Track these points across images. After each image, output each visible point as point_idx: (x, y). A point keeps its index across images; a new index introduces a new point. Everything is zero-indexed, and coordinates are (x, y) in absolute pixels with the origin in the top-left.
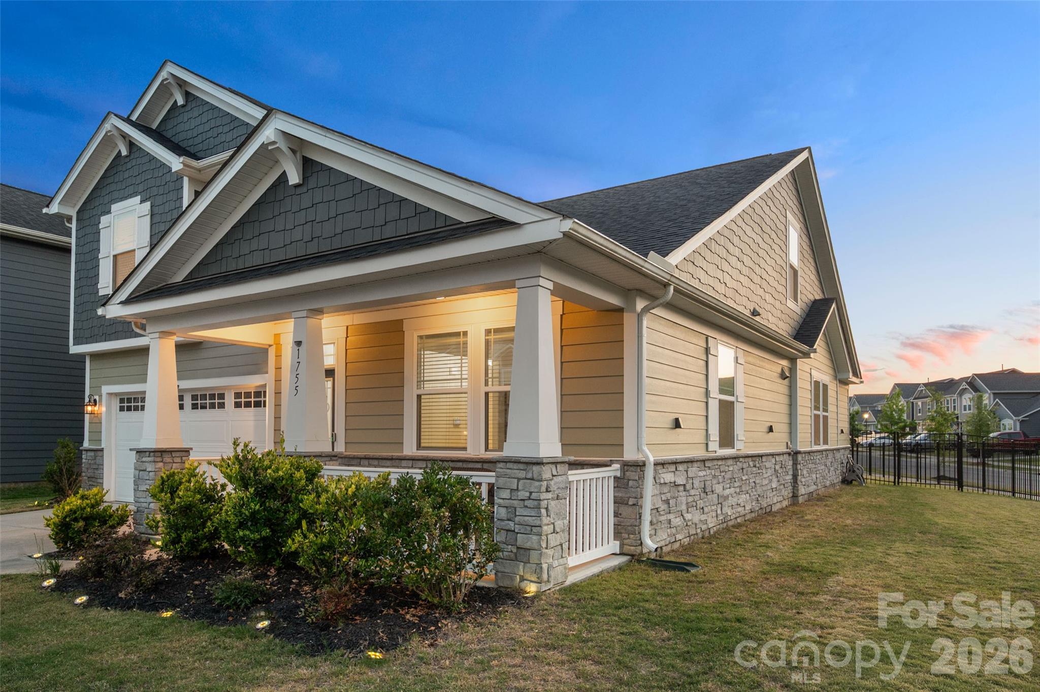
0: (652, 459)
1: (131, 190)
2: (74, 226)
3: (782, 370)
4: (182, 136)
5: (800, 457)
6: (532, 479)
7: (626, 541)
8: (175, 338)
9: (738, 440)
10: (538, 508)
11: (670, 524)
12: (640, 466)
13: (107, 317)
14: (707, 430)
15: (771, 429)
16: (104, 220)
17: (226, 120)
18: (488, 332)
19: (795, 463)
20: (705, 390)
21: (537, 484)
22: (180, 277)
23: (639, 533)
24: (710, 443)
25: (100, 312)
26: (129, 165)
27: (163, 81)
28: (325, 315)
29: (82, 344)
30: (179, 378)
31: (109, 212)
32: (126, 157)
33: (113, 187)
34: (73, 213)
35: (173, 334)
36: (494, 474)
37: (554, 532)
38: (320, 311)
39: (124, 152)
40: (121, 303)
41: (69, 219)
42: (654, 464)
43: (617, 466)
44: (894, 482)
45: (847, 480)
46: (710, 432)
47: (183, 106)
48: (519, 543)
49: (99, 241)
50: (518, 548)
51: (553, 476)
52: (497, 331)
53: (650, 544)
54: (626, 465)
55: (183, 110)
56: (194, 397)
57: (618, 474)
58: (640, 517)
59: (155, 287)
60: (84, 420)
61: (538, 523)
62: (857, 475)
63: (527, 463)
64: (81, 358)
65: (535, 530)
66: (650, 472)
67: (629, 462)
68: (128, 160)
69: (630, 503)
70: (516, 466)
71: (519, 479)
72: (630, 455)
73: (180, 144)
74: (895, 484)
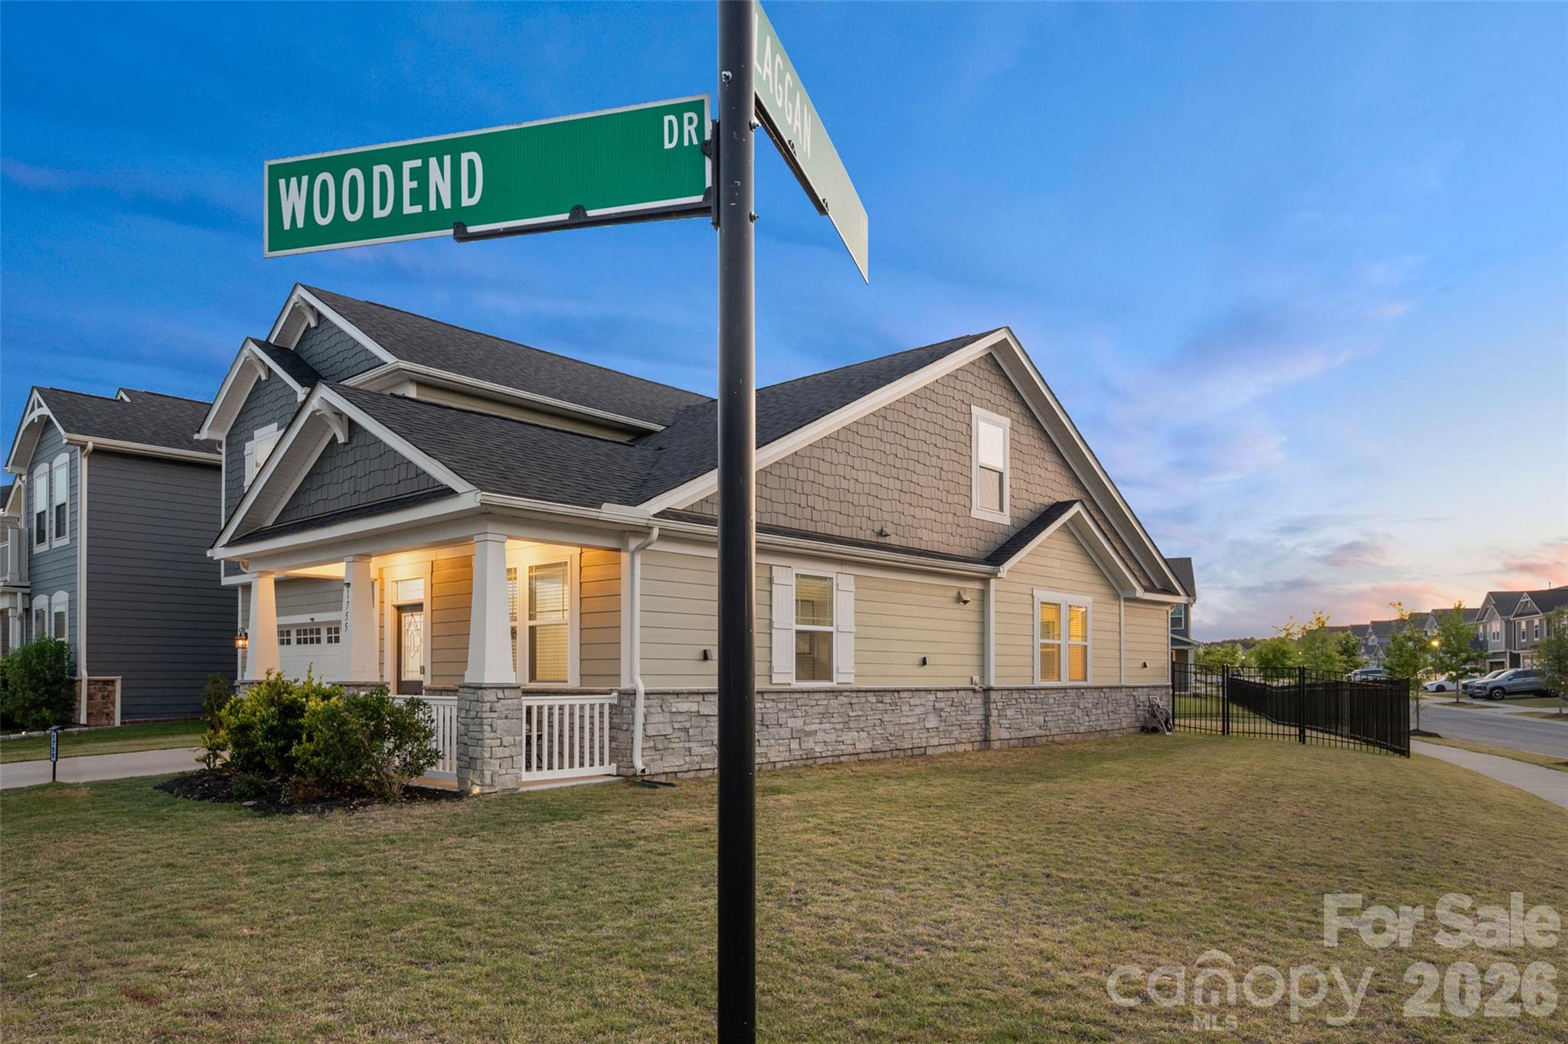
0: (641, 689)
1: (269, 416)
2: (223, 450)
3: (959, 593)
4: (316, 359)
5: (993, 695)
6: (478, 701)
7: (621, 764)
8: (274, 576)
9: (838, 672)
10: (481, 724)
11: (690, 751)
12: (633, 693)
13: (215, 559)
14: (771, 662)
15: (924, 662)
16: (248, 445)
17: (350, 345)
18: (531, 568)
19: (987, 702)
20: (768, 621)
21: (480, 704)
22: (270, 522)
23: (631, 756)
24: (773, 675)
25: (209, 554)
26: (269, 390)
27: (295, 304)
28: (373, 559)
29: (232, 575)
30: (278, 614)
31: (252, 439)
32: (266, 381)
33: (255, 412)
34: (222, 437)
35: (273, 573)
36: (456, 698)
37: (501, 746)
38: (369, 556)
39: (264, 378)
40: (224, 546)
41: (220, 444)
42: (646, 694)
43: (615, 694)
44: (1223, 731)
45: (1147, 728)
46: (773, 664)
47: (316, 328)
48: (470, 754)
49: (244, 468)
50: (471, 758)
51: (498, 699)
52: (538, 567)
53: (639, 765)
54: (623, 694)
55: (316, 331)
56: (299, 633)
57: (615, 702)
58: (632, 742)
59: (252, 531)
60: (237, 655)
61: (481, 737)
62: (1159, 722)
63: (475, 688)
64: (233, 589)
65: (480, 742)
66: (640, 701)
67: (626, 690)
68: (267, 384)
69: (624, 728)
70: (469, 691)
71: (471, 701)
72: (625, 685)
73: (314, 367)
74: (1224, 734)
